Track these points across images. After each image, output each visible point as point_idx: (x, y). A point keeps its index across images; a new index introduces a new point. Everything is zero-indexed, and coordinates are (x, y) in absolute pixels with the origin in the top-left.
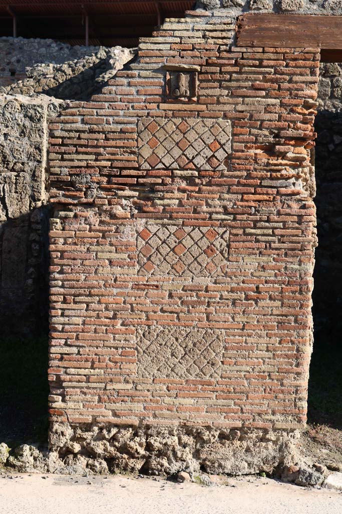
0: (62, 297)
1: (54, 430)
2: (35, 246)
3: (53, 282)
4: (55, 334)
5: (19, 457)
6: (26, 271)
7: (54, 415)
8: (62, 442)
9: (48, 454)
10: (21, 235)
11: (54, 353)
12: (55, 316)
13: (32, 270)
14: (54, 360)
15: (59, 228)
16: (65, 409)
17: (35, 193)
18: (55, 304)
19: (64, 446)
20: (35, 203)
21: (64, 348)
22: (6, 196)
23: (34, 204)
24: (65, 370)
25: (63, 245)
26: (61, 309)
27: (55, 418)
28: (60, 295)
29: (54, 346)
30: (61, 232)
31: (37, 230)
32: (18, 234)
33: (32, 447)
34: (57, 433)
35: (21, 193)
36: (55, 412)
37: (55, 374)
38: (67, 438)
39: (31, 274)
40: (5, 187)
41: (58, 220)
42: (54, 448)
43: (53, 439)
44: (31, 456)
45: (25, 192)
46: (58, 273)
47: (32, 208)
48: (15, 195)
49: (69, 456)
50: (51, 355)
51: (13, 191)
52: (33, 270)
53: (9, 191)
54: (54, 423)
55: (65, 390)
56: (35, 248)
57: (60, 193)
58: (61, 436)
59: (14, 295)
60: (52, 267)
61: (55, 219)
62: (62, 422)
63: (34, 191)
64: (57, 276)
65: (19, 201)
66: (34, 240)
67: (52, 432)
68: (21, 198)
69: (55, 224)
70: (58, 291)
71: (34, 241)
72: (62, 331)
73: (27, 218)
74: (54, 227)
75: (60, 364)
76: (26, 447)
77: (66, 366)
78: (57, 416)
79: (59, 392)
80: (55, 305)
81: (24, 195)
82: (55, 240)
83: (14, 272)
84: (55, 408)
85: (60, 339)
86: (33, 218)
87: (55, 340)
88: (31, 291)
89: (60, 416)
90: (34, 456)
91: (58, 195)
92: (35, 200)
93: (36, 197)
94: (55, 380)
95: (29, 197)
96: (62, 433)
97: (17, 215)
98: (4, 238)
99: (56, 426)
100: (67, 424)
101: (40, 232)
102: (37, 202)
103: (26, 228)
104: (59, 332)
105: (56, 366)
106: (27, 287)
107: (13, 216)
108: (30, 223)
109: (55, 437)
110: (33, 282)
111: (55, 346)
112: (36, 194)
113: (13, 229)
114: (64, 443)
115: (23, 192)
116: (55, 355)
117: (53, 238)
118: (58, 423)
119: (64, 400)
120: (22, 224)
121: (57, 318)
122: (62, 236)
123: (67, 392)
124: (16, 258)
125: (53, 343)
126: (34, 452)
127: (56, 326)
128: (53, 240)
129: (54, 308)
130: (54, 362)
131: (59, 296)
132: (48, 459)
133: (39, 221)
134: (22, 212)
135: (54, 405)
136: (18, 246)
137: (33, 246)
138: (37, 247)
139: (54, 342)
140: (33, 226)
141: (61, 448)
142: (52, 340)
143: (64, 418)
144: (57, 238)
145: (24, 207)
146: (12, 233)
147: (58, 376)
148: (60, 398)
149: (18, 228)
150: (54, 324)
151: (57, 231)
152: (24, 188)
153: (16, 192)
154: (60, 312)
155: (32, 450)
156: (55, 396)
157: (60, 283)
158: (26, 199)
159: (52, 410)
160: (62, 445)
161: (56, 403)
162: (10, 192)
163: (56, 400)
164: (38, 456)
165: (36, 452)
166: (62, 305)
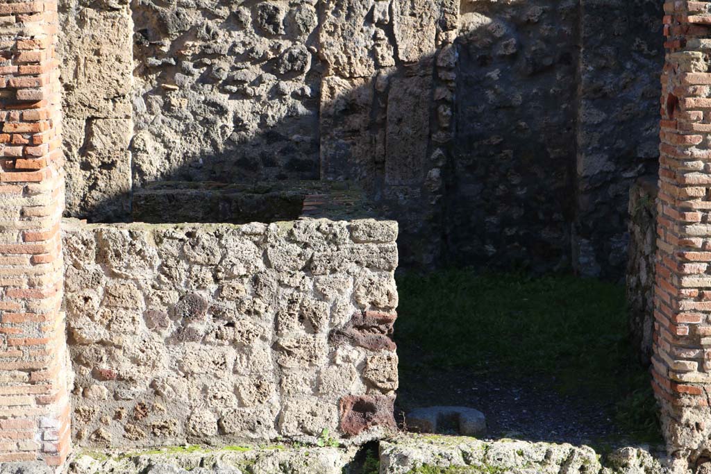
0: (704, 189)
1: (683, 421)
2: (445, 111)
3: (690, 163)
4: (690, 255)
5: (621, 469)
6: (429, 154)
7: (685, 394)
8: (696, 442)
9: (672, 462)
10: (420, 91)
11: (688, 288)
12: (691, 223)
13: (438, 152)
14: (686, 299)
15: (701, 69)
16: (705, 383)
17: (446, 15)
18: (691, 202)
19: (700, 447)
20: (446, 34)
21: (705, 279)
22: (395, 22)
23: (443, 34)
24: (705, 316)
25: (707, 97)
26: (701, 210)
27: (685, 400)
28: (700, 185)
29: (688, 275)
30: (706, 75)
31: (447, 81)
32: (415, 89)
33: (642, 450)
34: (688, 426)
35: (421, 17)
36: (687, 388)
37: (688, 324)
38: (705, 434)
39: (438, 159)
40: (393, 6)
41: (700, 54)
42: (681, 452)
43: (682, 435)
44: (641, 466)
45: (429, 15)
46: (697, 147)
47: (440, 43)
48: (411, 20)
49: (704, 465)
50: (683, 291)
51: (407, 12)
52: (441, 152)
53: (400, 13)
54: (684, 408)
55: (704, 352)
56: (444, 113)
57: (707, 6)
58: (695, 431)
59: (407, 196)
60: (688, 137)
61: (695, 53)
62: (697, 407)
63: (445, 12)
64: (697, 152)
65: (418, 31)
66: (443, 99)
67: (680, 424)
68: (421, 26)
69: (694, 62)
70: (698, 179)
71: (444, 101)
72: (703, 249)
73: (432, 60)
74: (692, 66)
75: (697, 305)
76: (633, 452)
77: (708, 309)
78: (689, 396)
79: (692, 354)
80: (691, 204)
81: (427, 18)
82: (695, 90)
83: (408, 157)
84: (686, 383)
85: (698, 262)
86: (442, 59)
87: (690, 265)
88: (437, 189)
89: (694, 395)
90: (646, 467)
91: (703, 9)
92: (445, 29)
93: (449, 23)
94: (687, 334)
95: (436, 23)
96: (697, 425)
97: (414, 56)
98: (390, 97)
99: (687, 415)
100: (706, 410)
101: (453, 84)
102: (450, 32)
103: (429, 79)
104: (698, 250)
105: (690, 311)
106: (429, 183)
107: (407, 57)
108: (437, 68)
109: (684, 433)
110: (441, 174)
111: (691, 274)
112: (448, 18)
113: (406, 81)
114: (699, 442)
115: (426, 13)
116: (690, 290)
117: (692, 85)
118: (690, 409)
119: (702, 369)
120: (422, 71)
121: (696, 227)
122: (708, 82)
123: (708, 354)
124: (411, 132)
125: (687, 270)
126: (646, 460)
127: (693, 240)
128: (691, 89)
129: (690, 210)
130: (688, 302)
131: (699, 188)
132: (673, 470)
133: (453, 66)
134: (423, 49)
135: (685, 377)
136: (414, 111)
137: (441, 109)
138: (448, 112)
139: (688, 268)
140: (442, 74)
141: (694, 452)
142: (686, 264)
143: (701, 400)
144: (699, 86)
145: (426, 41)
146: (405, 87)
147: (693, 327)
148: (696, 364)
149: (415, 79)
150: (689, 236)
151: (698, 73)
152: (427, 7)
153: (413, 15)
154: (700, 215)
155: (642, 457)
156: (687, 363)
157: (701, 165)
158: (430, 27)
159: (681, 385)
160: (695, 447)
161: (689, 374)
162: (402, 14)
163: (689, 368)
164: (653, 467)
165: (649, 460)
166: (704, 202)
